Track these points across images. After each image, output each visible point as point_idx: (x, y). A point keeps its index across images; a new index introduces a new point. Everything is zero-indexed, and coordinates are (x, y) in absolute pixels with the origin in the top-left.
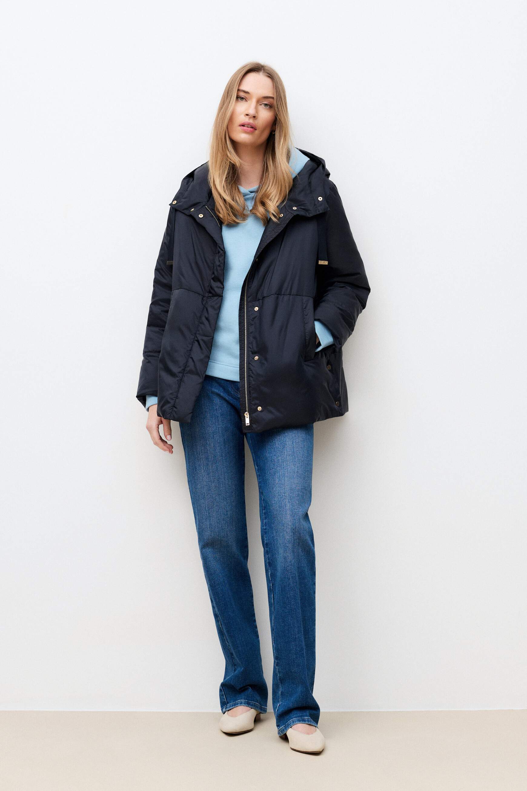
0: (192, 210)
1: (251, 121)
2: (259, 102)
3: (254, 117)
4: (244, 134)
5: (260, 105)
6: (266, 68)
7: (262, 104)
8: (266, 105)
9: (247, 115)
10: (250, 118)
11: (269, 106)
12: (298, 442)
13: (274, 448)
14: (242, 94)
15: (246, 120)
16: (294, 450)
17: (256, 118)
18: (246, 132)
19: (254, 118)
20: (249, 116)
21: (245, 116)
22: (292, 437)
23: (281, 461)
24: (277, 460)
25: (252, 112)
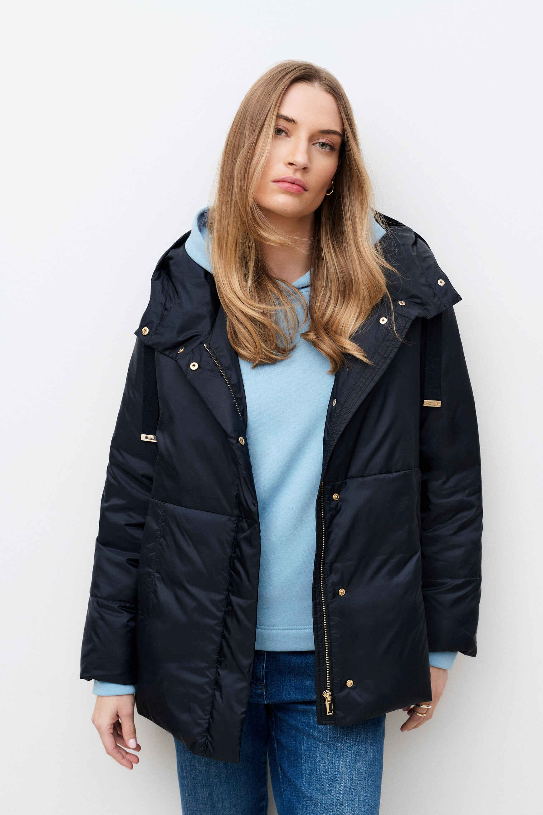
0: (181, 350)
1: (298, 176)
2: (312, 139)
3: (304, 169)
4: (283, 195)
5: (313, 144)
6: (323, 75)
7: (316, 143)
8: (323, 145)
9: (291, 164)
10: (296, 170)
11: (328, 148)
12: (360, 769)
13: (317, 776)
14: (283, 124)
15: (288, 173)
16: (352, 784)
17: (306, 170)
18: (287, 192)
19: (303, 171)
20: (294, 166)
21: (286, 165)
22: (350, 759)
23: (328, 802)
24: (322, 799)
25: (301, 159)
